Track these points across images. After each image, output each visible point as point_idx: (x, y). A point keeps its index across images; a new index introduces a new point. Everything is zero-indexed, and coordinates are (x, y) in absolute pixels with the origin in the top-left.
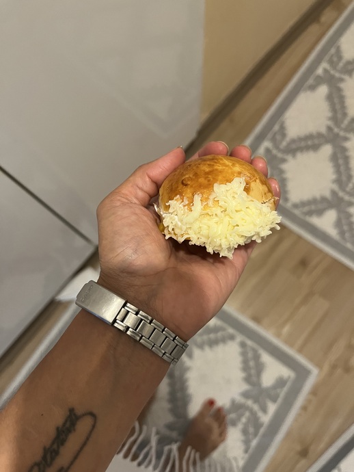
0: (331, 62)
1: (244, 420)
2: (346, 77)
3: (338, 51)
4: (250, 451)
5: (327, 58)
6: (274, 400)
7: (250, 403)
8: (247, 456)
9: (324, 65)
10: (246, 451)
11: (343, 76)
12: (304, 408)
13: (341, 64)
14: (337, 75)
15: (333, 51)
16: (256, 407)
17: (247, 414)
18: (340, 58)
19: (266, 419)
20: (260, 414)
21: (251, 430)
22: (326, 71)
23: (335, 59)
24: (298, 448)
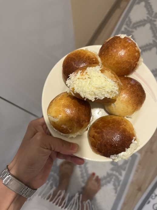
0: (127, 24)
1: (113, 180)
2: (134, 30)
3: (130, 19)
4: (118, 192)
5: (125, 23)
6: (124, 170)
7: (114, 173)
8: (116, 195)
9: (124, 26)
10: (116, 193)
11: (133, 30)
12: (137, 171)
13: (131, 25)
14: (130, 30)
15: (127, 19)
16: (117, 174)
17: (114, 177)
18: (131, 22)
19: (122, 178)
20: (119, 176)
21: (117, 184)
22: (125, 29)
23: (128, 23)
24: (137, 188)
